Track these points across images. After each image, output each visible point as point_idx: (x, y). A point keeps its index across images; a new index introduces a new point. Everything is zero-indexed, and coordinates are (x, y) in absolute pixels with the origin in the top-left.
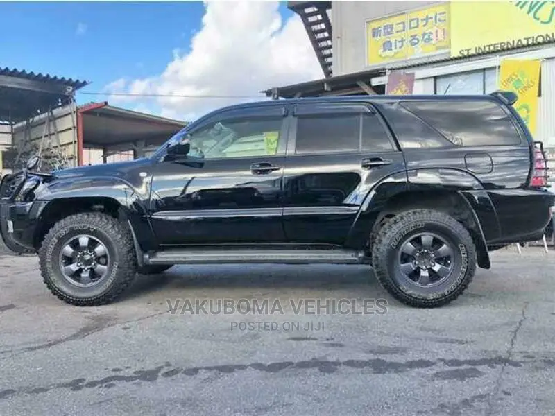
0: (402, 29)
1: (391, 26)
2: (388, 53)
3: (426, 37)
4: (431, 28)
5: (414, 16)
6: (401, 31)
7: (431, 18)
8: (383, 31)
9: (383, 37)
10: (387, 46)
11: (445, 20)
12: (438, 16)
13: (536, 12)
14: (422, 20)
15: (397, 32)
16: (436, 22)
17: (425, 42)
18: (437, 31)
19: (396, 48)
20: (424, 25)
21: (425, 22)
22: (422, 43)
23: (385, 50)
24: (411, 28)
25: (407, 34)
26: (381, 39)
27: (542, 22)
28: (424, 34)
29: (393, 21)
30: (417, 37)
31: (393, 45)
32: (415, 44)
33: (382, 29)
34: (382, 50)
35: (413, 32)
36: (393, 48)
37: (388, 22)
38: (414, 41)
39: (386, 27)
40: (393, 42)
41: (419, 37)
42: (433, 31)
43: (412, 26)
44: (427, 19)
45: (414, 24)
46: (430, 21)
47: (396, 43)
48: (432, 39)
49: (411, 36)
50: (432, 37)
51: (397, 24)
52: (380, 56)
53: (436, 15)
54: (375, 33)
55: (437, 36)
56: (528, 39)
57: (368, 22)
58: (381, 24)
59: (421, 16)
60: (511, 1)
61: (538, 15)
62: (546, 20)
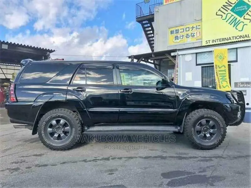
0: (183, 31)
1: (178, 30)
2: (177, 41)
3: (192, 35)
4: (195, 31)
5: (187, 26)
6: (182, 32)
7: (194, 27)
8: (175, 32)
10: (177, 38)
11: (200, 29)
12: (197, 27)
13: (237, 26)
14: (191, 28)
15: (181, 32)
16: (196, 29)
17: (192, 37)
18: (197, 32)
19: (180, 39)
21: (192, 29)
22: (191, 37)
23: (175, 40)
24: (186, 31)
25: (185, 34)
26: (175, 35)
27: (239, 31)
28: (192, 34)
29: (179, 28)
30: (189, 35)
31: (179, 38)
32: (188, 37)
33: (175, 31)
34: (174, 39)
35: (188, 33)
36: (179, 39)
37: (177, 29)
38: (187, 36)
39: (176, 30)
40: (179, 36)
41: (190, 35)
43: (187, 30)
44: (193, 27)
45: (188, 29)
47: (180, 37)
48: (194, 36)
49: (186, 34)
50: (195, 35)
51: (181, 29)
52: (174, 42)
53: (196, 26)
54: (172, 32)
55: (197, 34)
56: (233, 37)
57: (169, 28)
58: (174, 29)
59: (191, 26)
60: (227, 21)
61: (237, 28)
62: (241, 29)
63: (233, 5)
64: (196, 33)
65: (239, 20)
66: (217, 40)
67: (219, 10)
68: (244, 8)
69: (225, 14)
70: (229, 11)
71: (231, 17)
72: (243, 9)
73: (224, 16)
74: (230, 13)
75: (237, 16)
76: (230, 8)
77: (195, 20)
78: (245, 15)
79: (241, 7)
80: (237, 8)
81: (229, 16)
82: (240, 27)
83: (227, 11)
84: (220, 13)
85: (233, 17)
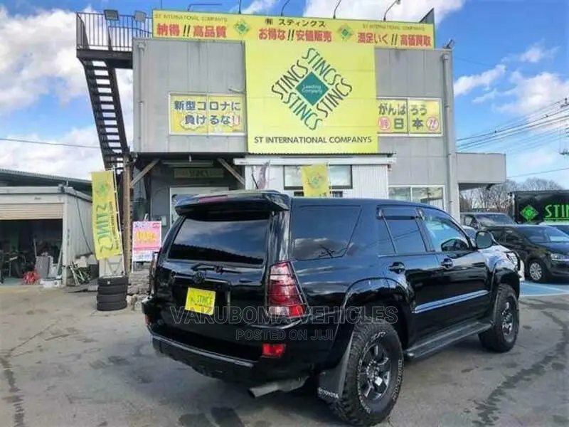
0: (203, 107)
1: (194, 103)
2: (190, 125)
3: (225, 119)
4: (228, 113)
5: (214, 99)
6: (202, 109)
7: (229, 105)
8: (185, 106)
9: (187, 111)
10: (189, 119)
11: (239, 109)
12: (235, 105)
13: (307, 119)
14: (221, 105)
15: (199, 109)
16: (233, 109)
17: (224, 123)
18: (233, 117)
19: (198, 123)
20: (223, 110)
21: (223, 107)
22: (221, 124)
23: (187, 123)
24: (211, 109)
25: (208, 114)
26: (185, 112)
27: (310, 128)
28: (223, 117)
29: (196, 99)
30: (217, 118)
31: (195, 119)
32: (215, 123)
33: (185, 103)
34: (184, 122)
35: (215, 113)
36: (196, 123)
37: (190, 99)
38: (214, 121)
39: (188, 103)
40: (195, 117)
41: (219, 117)
42: (231, 115)
43: (212, 105)
44: (225, 104)
45: (214, 106)
46: (227, 107)
47: (197, 120)
48: (229, 122)
49: (212, 116)
50: (229, 120)
51: (199, 103)
52: (183, 127)
53: (233, 103)
54: (178, 105)
55: (233, 119)
56: (301, 138)
57: (171, 95)
58: (184, 99)
59: (221, 101)
60: (290, 107)
61: (307, 123)
62: (313, 127)
63: (301, 80)
64: (231, 117)
65: (310, 110)
66: (275, 140)
67: (278, 83)
68: (317, 89)
69: (287, 92)
70: (294, 90)
71: (297, 101)
72: (316, 91)
73: (286, 96)
74: (295, 94)
75: (306, 102)
76: (296, 84)
77: (230, 90)
78: (318, 102)
79: (313, 86)
80: (307, 87)
81: (294, 98)
82: (311, 121)
83: (291, 88)
84: (277, 88)
85: (300, 102)
